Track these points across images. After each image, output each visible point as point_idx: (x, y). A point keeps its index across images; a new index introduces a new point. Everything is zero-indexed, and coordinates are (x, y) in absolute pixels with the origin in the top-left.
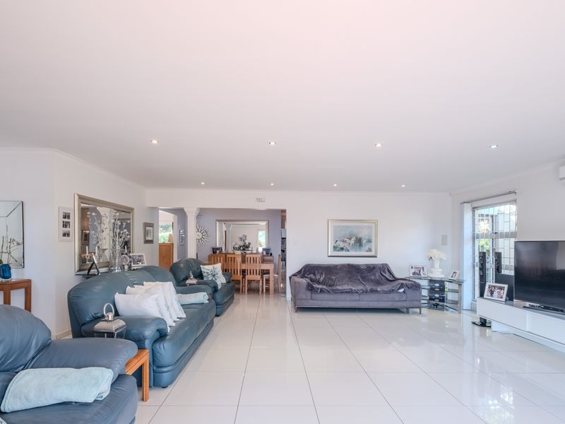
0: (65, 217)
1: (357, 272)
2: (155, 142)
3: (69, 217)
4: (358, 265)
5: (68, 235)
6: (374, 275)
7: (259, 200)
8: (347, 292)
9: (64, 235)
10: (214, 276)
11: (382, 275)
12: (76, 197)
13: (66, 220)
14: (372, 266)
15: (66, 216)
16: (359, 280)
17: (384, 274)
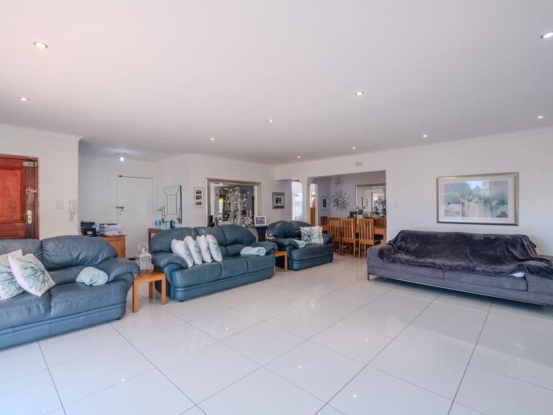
0: (197, 193)
1: (467, 244)
2: (213, 139)
3: (200, 193)
4: (471, 235)
5: (200, 204)
6: (494, 249)
7: (359, 164)
8: (426, 266)
9: (197, 204)
10: (309, 236)
11: (508, 251)
12: (206, 180)
13: (199, 195)
14: (494, 237)
15: (199, 192)
16: (465, 254)
17: (511, 249)
